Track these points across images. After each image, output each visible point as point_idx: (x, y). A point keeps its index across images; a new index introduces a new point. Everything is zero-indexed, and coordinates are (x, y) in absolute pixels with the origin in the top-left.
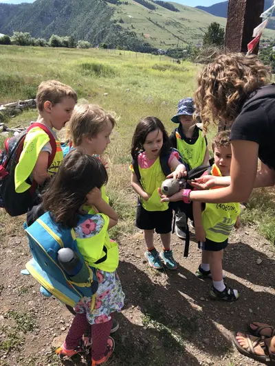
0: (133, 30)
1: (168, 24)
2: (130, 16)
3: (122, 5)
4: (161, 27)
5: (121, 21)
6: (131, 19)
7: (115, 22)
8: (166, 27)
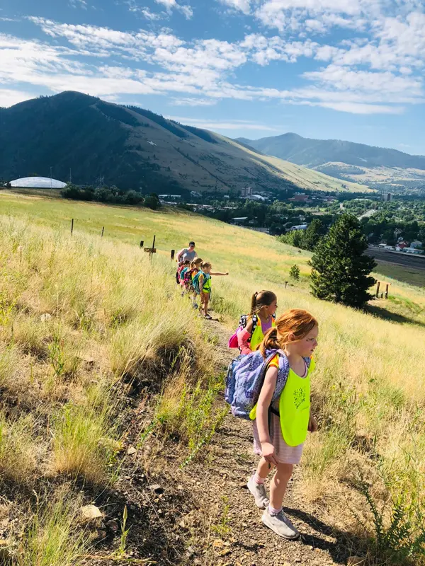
0: (156, 162)
1: (203, 158)
2: (152, 143)
3: (141, 128)
4: (193, 161)
5: (139, 148)
6: (153, 146)
7: (131, 148)
8: (201, 162)
